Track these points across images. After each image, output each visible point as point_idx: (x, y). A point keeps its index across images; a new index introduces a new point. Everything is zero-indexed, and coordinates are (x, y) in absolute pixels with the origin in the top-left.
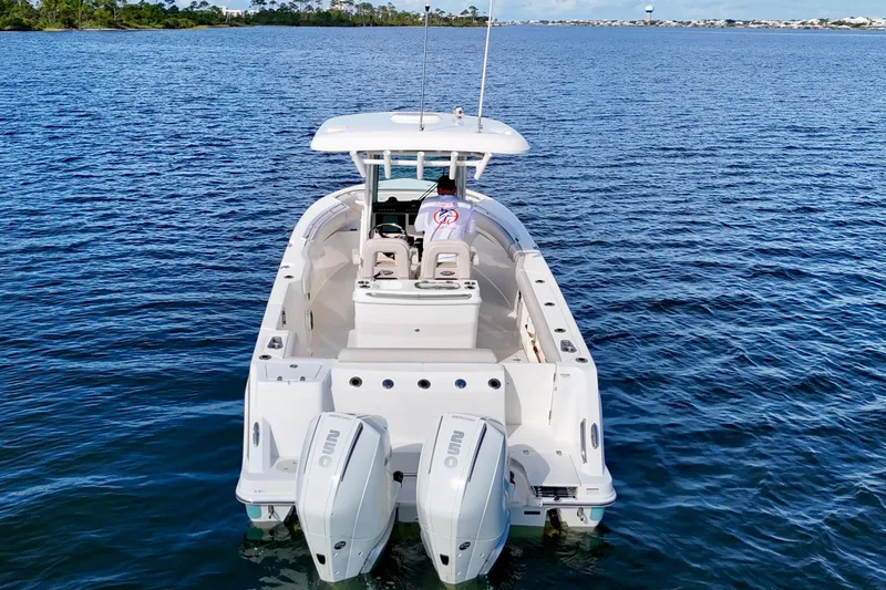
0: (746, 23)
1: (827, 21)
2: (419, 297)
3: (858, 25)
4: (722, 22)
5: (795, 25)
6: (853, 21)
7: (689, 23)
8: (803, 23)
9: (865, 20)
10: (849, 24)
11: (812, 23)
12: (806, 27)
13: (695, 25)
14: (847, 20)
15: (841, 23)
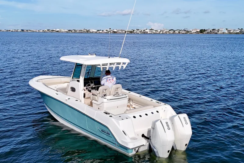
0: (27, 30)
1: (49, 30)
2: (118, 98)
3: (57, 31)
4: (20, 30)
5: (41, 31)
6: (56, 30)
7: (10, 30)
8: (43, 31)
9: (59, 30)
10: (55, 31)
11: (45, 31)
12: (44, 32)
13: (12, 31)
14: (55, 30)
15: (53, 31)
